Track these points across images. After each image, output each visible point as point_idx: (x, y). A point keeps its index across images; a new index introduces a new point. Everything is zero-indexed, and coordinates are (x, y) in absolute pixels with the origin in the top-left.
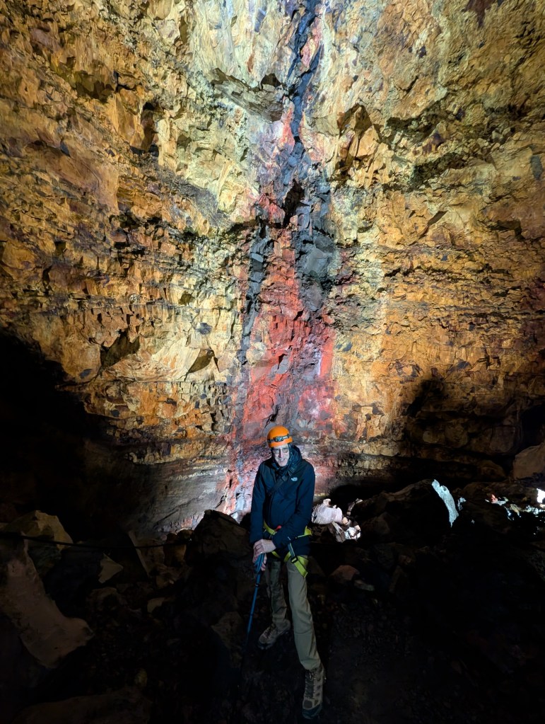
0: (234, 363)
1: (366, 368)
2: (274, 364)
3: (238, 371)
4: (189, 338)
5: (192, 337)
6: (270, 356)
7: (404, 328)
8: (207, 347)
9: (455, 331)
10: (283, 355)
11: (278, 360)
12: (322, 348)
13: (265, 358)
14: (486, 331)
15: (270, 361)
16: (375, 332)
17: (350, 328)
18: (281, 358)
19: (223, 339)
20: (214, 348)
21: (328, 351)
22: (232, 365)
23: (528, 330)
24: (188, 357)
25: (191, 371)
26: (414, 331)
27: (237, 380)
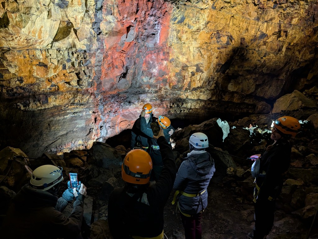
0: (91, 33)
1: (195, 37)
2: (123, 34)
3: (95, 41)
4: (49, 12)
5: (52, 11)
6: (120, 27)
7: (226, 5)
8: (66, 19)
9: (263, 9)
10: (130, 26)
11: (126, 30)
12: (161, 21)
13: (116, 28)
14: (284, 10)
15: (120, 31)
16: (204, 6)
17: (184, 3)
18: (128, 29)
19: (79, 13)
20: (72, 20)
21: (166, 23)
22: (89, 35)
23: (312, 11)
24: (51, 28)
25: (55, 40)
26: (233, 7)
27: (94, 47)
